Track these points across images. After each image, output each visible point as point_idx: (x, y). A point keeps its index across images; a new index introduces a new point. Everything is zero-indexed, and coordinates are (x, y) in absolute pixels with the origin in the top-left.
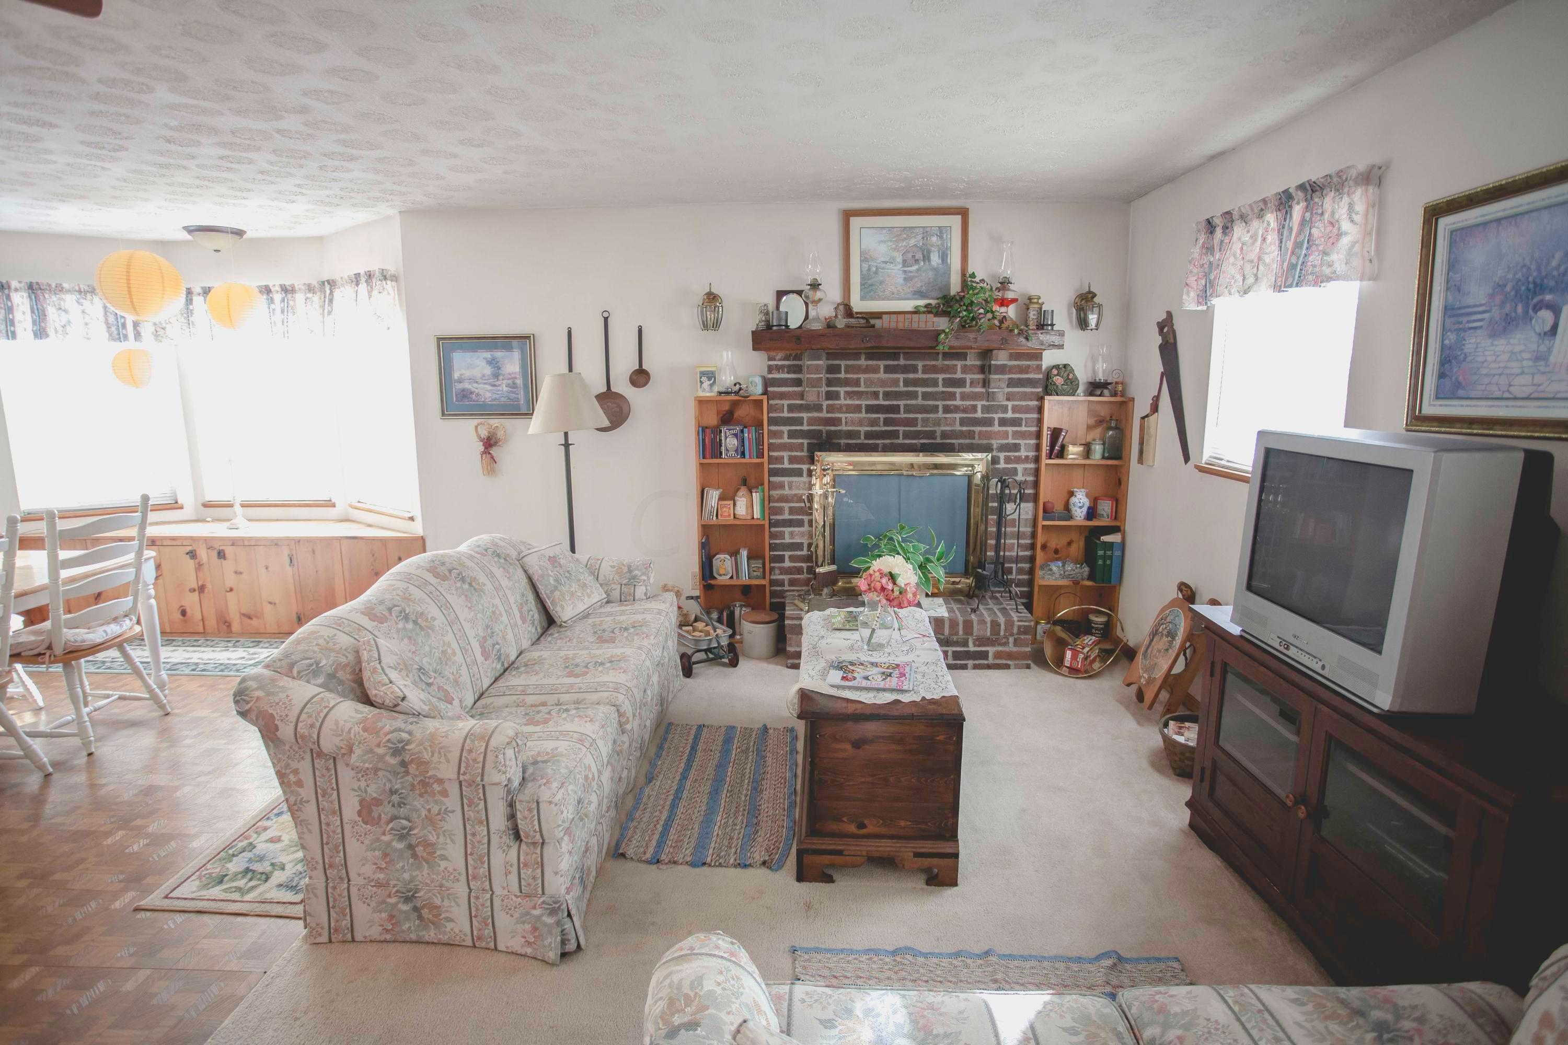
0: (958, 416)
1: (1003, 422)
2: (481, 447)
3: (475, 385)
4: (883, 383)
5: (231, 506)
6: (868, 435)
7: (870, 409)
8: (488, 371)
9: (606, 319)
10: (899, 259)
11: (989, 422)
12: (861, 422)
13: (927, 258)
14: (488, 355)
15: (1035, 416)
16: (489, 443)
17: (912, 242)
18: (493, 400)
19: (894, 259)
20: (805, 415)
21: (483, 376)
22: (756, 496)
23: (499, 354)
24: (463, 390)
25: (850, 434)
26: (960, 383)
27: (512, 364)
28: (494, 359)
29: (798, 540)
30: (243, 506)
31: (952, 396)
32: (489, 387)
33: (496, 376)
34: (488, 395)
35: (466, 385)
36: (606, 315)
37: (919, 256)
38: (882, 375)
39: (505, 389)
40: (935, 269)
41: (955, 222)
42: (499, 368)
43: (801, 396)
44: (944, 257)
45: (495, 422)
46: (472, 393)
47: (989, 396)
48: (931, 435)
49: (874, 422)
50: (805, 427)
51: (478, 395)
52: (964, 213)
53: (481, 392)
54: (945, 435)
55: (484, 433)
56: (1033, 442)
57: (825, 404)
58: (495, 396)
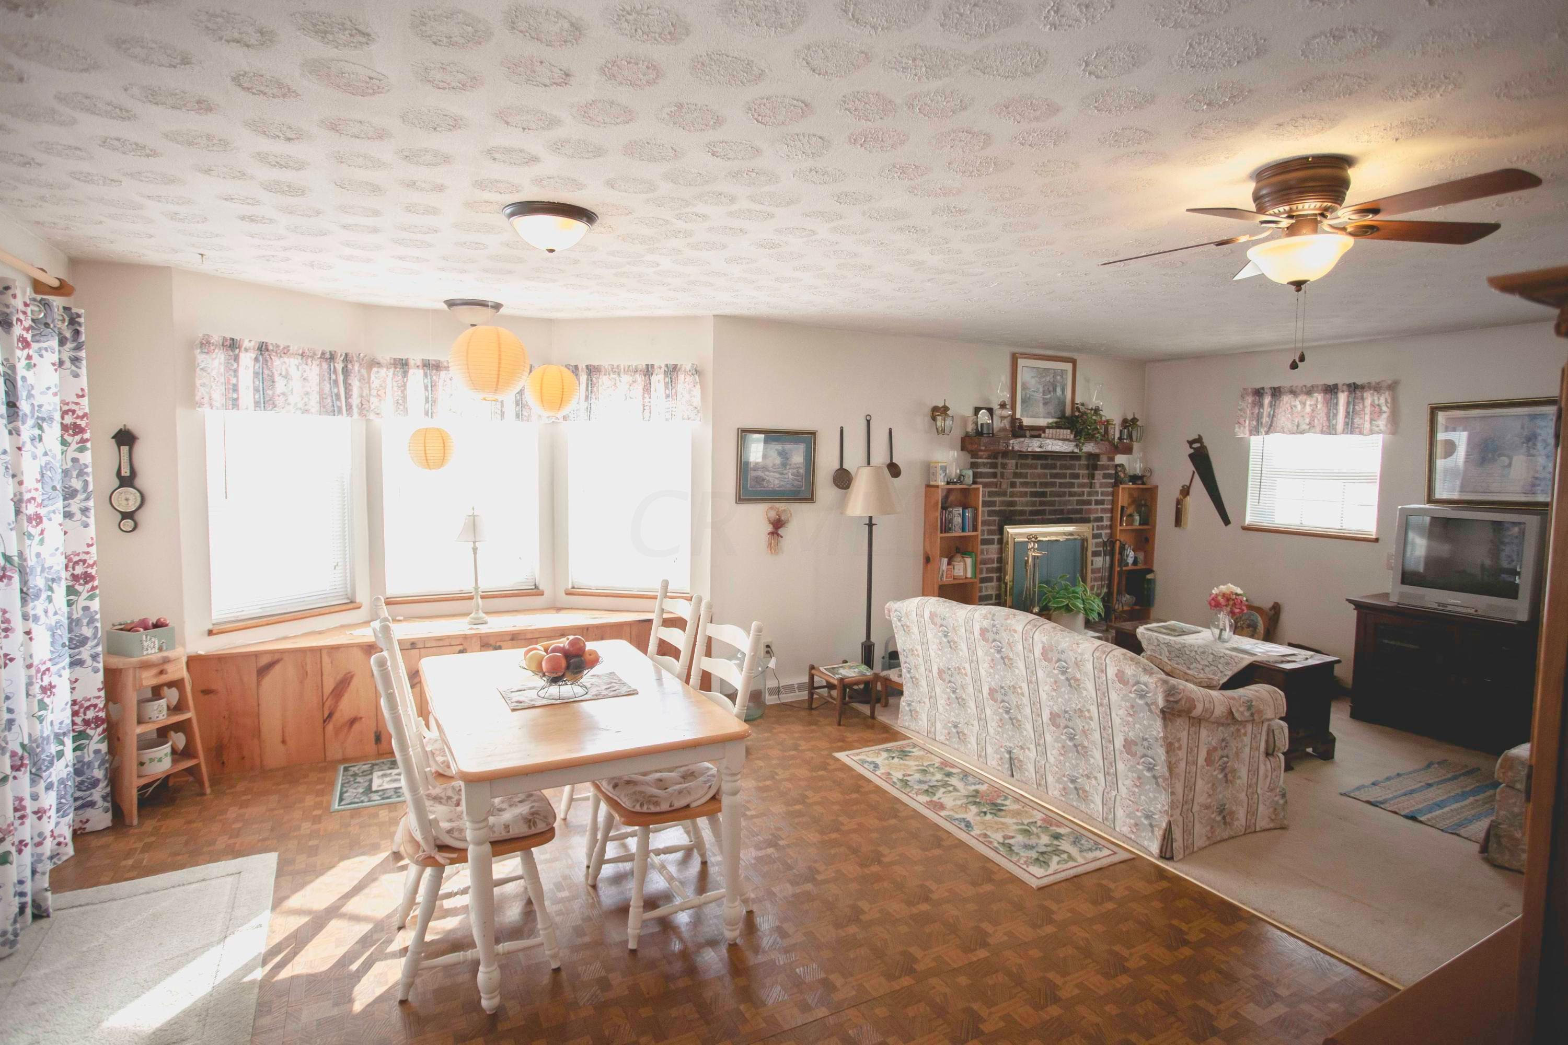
0: (1075, 498)
1: (1098, 502)
2: (770, 528)
3: (767, 473)
4: (1039, 476)
5: (471, 598)
6: (1032, 513)
7: (1034, 494)
8: (778, 461)
9: (868, 422)
10: (1041, 390)
11: (1089, 503)
12: (1027, 504)
13: (1055, 390)
14: (779, 447)
15: (1110, 498)
16: (778, 525)
17: (1048, 379)
18: (780, 487)
19: (1038, 389)
20: (997, 499)
21: (774, 465)
22: (969, 561)
23: (788, 447)
24: (757, 478)
25: (1022, 513)
26: (1076, 476)
27: (798, 457)
28: (784, 451)
29: (990, 592)
30: (482, 597)
31: (1072, 485)
32: (777, 475)
33: (784, 465)
34: (777, 482)
35: (760, 473)
36: (868, 418)
37: (1051, 389)
38: (1039, 471)
39: (791, 477)
40: (1059, 398)
41: (1068, 367)
42: (787, 459)
43: (995, 485)
44: (1063, 390)
45: (782, 506)
46: (764, 480)
47: (1091, 485)
48: (1062, 512)
49: (1033, 504)
50: (997, 508)
51: (768, 482)
52: (1074, 362)
53: (771, 479)
54: (1069, 512)
55: (773, 514)
56: (1109, 515)
57: (1010, 490)
58: (782, 483)
